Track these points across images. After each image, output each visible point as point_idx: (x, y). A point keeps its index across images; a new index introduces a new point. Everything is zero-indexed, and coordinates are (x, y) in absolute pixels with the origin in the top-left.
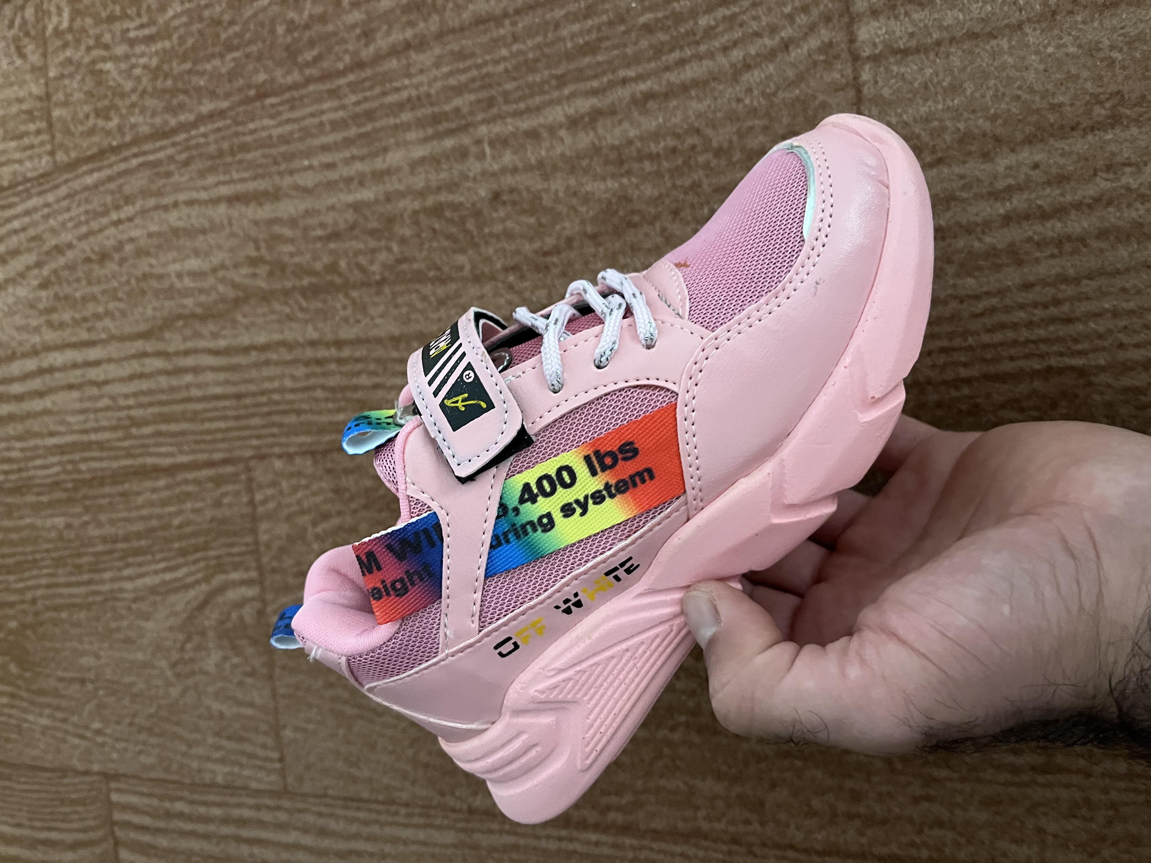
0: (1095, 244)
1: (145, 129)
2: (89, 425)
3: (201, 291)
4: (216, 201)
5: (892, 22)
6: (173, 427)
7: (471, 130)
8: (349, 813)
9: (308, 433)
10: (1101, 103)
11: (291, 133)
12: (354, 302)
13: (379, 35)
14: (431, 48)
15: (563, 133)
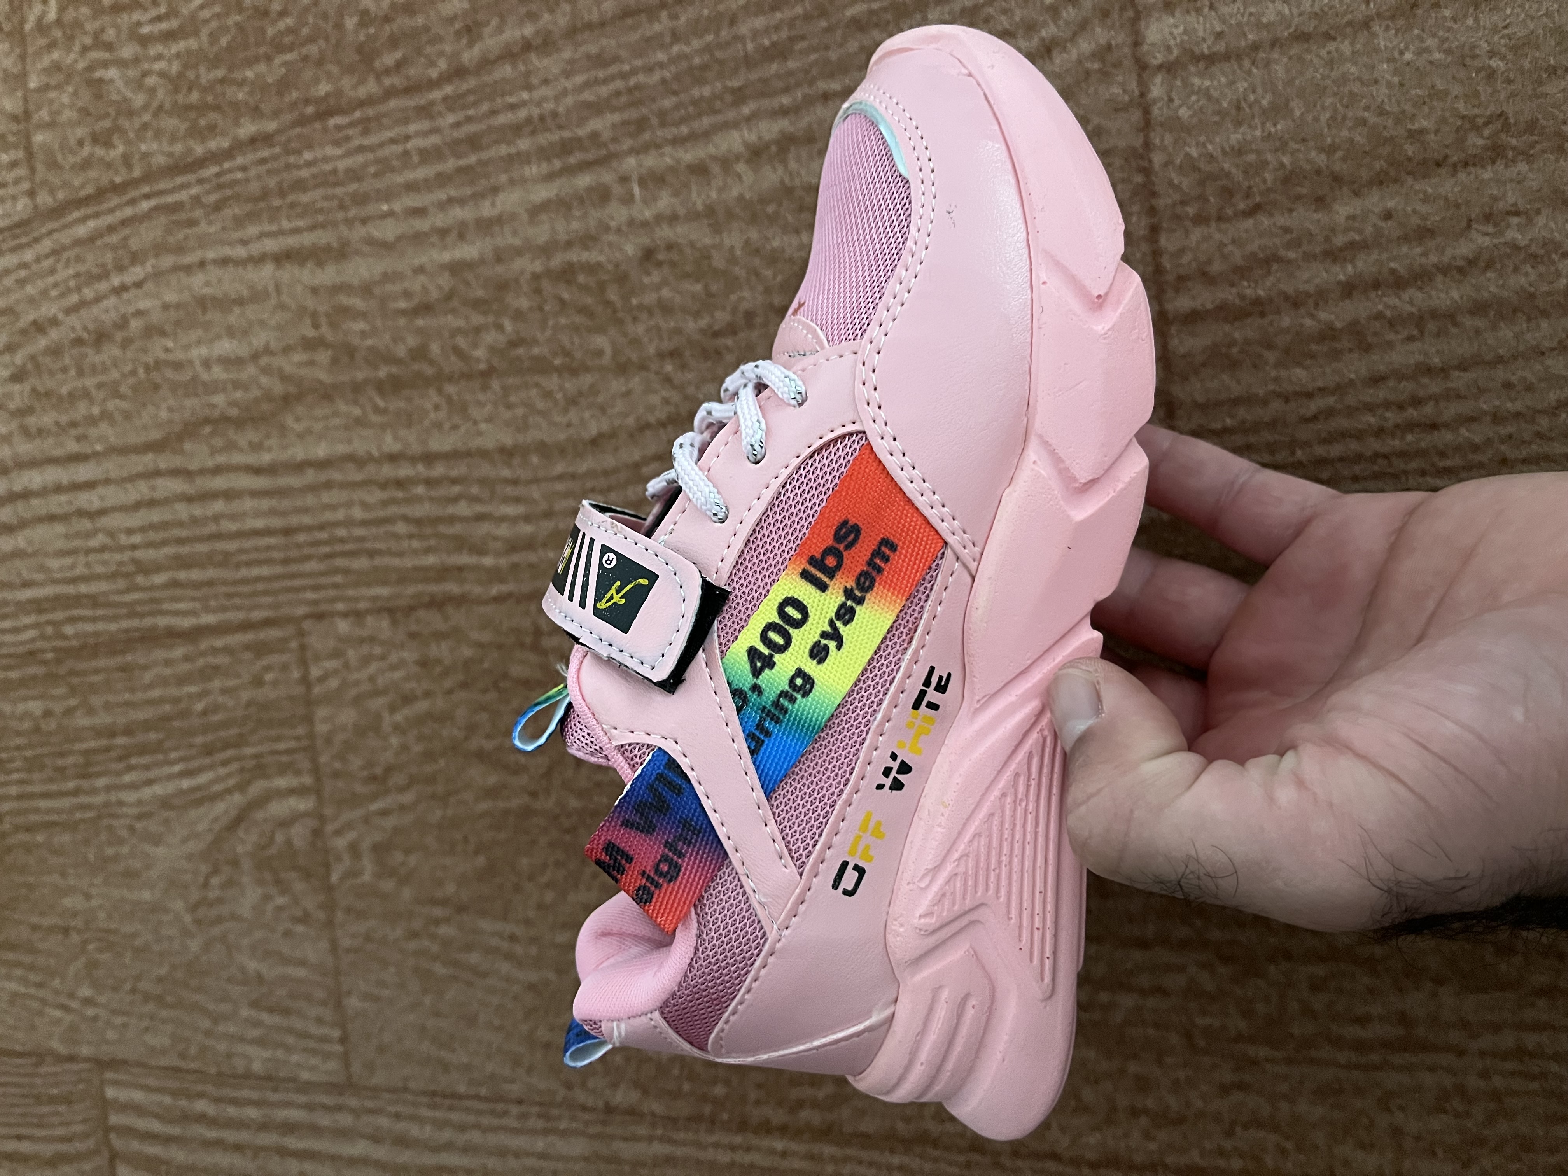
0: (1468, 322)
1: (160, 160)
2: (79, 571)
3: (237, 385)
4: (259, 260)
5: (1192, 18)
6: (196, 575)
7: (615, 164)
8: (439, 1114)
9: (384, 583)
10: (1478, 129)
11: (365, 165)
12: (450, 400)
13: (487, 31)
14: (558, 50)
15: (741, 167)
